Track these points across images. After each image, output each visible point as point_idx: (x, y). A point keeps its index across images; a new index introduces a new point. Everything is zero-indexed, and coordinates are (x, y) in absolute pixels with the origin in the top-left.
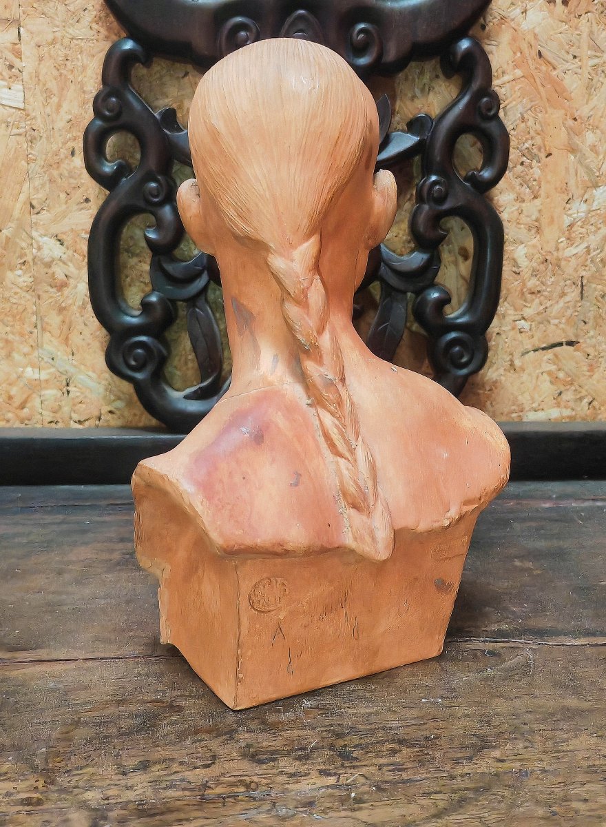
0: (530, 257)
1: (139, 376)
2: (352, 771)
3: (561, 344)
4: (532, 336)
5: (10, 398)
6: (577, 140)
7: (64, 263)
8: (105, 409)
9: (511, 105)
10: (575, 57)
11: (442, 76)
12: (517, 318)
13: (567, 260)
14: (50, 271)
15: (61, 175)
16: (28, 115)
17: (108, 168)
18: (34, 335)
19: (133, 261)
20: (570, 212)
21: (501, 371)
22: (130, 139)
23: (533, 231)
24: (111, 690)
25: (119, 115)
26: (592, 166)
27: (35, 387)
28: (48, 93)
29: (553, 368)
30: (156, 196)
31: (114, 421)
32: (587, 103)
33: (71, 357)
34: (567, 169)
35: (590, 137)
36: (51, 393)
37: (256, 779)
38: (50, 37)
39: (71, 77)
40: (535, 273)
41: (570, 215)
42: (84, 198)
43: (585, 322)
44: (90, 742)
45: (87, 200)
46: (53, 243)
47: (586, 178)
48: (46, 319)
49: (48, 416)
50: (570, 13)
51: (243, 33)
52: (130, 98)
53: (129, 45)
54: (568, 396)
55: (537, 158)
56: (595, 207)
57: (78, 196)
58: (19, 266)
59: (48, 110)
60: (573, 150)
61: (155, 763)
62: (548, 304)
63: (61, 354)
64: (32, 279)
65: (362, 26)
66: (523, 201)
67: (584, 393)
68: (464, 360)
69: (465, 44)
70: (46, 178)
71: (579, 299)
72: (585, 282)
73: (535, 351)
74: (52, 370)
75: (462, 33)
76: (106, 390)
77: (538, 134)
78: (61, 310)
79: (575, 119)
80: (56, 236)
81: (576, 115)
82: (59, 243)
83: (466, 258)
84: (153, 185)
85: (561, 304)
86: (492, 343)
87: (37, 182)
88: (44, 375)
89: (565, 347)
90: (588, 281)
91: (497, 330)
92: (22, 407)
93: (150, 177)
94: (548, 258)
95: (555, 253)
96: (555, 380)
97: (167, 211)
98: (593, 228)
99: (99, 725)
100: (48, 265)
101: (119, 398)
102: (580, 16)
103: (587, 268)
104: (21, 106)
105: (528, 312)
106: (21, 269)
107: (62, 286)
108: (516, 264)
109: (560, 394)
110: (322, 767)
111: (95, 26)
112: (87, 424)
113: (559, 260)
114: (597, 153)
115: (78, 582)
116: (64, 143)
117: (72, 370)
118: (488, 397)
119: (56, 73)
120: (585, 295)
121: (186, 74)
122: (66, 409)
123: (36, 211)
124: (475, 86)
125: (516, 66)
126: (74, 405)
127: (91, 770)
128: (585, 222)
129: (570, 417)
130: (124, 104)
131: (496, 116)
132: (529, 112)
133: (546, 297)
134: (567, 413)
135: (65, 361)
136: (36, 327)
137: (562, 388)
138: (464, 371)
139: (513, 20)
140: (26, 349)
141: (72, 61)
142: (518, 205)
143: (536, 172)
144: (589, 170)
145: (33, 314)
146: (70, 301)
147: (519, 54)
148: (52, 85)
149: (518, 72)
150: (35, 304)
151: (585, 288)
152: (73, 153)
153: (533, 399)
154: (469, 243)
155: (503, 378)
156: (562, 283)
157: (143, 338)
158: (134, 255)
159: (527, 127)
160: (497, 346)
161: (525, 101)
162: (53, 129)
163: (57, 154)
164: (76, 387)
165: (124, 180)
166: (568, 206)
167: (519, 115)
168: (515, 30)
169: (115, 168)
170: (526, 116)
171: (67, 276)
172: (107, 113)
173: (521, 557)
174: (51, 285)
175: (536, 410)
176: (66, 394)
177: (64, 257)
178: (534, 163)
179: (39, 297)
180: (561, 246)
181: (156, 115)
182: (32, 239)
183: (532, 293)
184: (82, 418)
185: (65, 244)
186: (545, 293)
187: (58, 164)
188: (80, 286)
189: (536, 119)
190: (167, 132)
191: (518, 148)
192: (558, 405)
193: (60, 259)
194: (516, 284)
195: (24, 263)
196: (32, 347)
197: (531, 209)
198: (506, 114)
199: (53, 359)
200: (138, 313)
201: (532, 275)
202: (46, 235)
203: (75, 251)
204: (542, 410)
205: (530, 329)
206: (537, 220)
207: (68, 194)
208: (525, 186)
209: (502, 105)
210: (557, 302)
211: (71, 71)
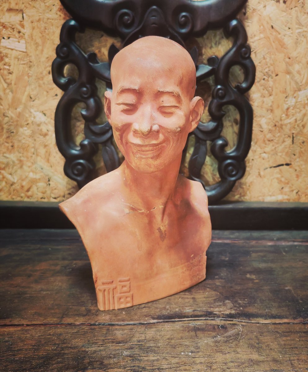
0: (268, 124)
1: (79, 178)
3: (282, 165)
4: (269, 161)
5: (22, 187)
6: (291, 68)
7: (46, 124)
8: (67, 192)
9: (258, 51)
10: (289, 28)
11: (224, 38)
12: (261, 152)
13: (286, 125)
14: (40, 128)
15: (44, 83)
16: (28, 55)
17: (63, 81)
18: (33, 158)
19: (78, 124)
20: (287, 103)
21: (254, 177)
22: (76, 68)
23: (269, 111)
25: (68, 56)
26: (298, 81)
27: (34, 182)
28: (37, 45)
29: (279, 176)
30: (85, 94)
32: (295, 50)
33: (50, 168)
34: (286, 82)
35: (297, 67)
36: (41, 184)
38: (38, 18)
39: (48, 37)
40: (270, 131)
41: (287, 104)
42: (55, 94)
45: (56, 95)
46: (41, 115)
47: (295, 87)
48: (38, 150)
49: (40, 195)
50: (287, 7)
51: (126, 17)
52: (73, 48)
53: (73, 23)
54: (286, 189)
55: (271, 77)
56: (299, 100)
57: (52, 93)
58: (25, 126)
59: (38, 53)
60: (288, 73)
62: (277, 146)
63: (46, 166)
64: (31, 132)
65: (184, 14)
66: (264, 97)
67: (294, 188)
68: (234, 173)
69: (234, 23)
70: (37, 84)
71: (291, 144)
72: (294, 135)
73: (271, 168)
74: (42, 174)
75: (233, 17)
76: (67, 183)
77: (272, 65)
78: (45, 146)
79: (289, 58)
80: (43, 112)
81: (290, 56)
82: (44, 115)
83: (237, 123)
84: (85, 89)
85: (283, 146)
86: (247, 165)
87: (33, 87)
88: (38, 176)
89: (285, 166)
90: (296, 136)
91: (251, 158)
92: (28, 190)
93: (83, 85)
94: (277, 124)
95: (280, 122)
96: (280, 182)
97: (92, 101)
98: (298, 110)
100: (39, 125)
101: (73, 188)
102: (292, 9)
103: (295, 129)
104: (25, 50)
105: (267, 149)
106: (26, 127)
107: (45, 135)
108: (261, 126)
109: (283, 188)
111: (59, 13)
112: (58, 199)
113: (282, 125)
114: (300, 74)
116: (45, 68)
117: (51, 174)
118: (248, 189)
119: (41, 35)
120: (295, 141)
121: (102, 36)
122: (48, 192)
123: (33, 100)
124: (239, 43)
125: (260, 33)
126: (52, 190)
128: (295, 107)
129: (287, 199)
130: (70, 51)
131: (249, 58)
132: (267, 55)
133: (275, 143)
134: (286, 197)
135: (48, 171)
136: (34, 154)
137: (283, 186)
138: (233, 179)
139: (259, 10)
140: (29, 164)
141: (48, 30)
142: (261, 99)
143: (271, 83)
144: (297, 83)
145: (32, 148)
146: (50, 142)
147: (262, 27)
148: (39, 41)
149: (262, 36)
150: (33, 143)
151: (295, 139)
152: (49, 73)
153: (269, 191)
154: (238, 117)
155: (255, 181)
157: (82, 161)
158: (79, 121)
159: (266, 62)
160: (252, 165)
161: (265, 49)
162: (40, 61)
163: (41, 73)
164: (53, 182)
165: (71, 86)
166: (286, 100)
167: (262, 56)
168: (260, 15)
169: (67, 81)
170: (265, 56)
171: (48, 130)
172: (62, 55)
173: (250, 273)
174: (40, 135)
175: (271, 196)
176: (48, 185)
177: (46, 122)
178: (270, 79)
179: (35, 140)
180: (283, 118)
181: (86, 56)
182: (31, 113)
183: (269, 141)
184: (56, 196)
185: (47, 116)
186: (275, 141)
187: (42, 78)
188: (54, 135)
189: (270, 58)
190: (91, 64)
191: (262, 72)
192: (282, 193)
193: (45, 123)
194: (261, 136)
195: (28, 124)
196: (32, 163)
197: (268, 101)
198: (256, 56)
199: (42, 169)
200: (79, 148)
201: (269, 132)
202: (38, 111)
203: (51, 119)
204: (274, 196)
205: (268, 158)
206: (271, 106)
207: (47, 92)
208: (265, 90)
209: (254, 52)
210: (281, 145)
211: (48, 34)
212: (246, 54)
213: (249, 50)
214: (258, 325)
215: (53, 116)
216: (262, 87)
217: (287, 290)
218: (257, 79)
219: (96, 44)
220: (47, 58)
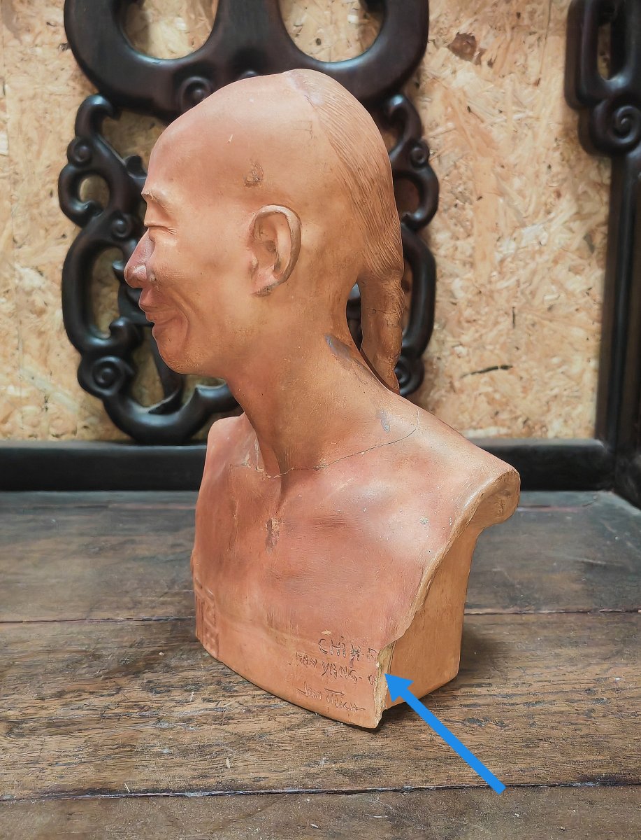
0: (463, 289)
1: (107, 392)
2: (230, 699)
3: (496, 368)
4: (469, 361)
6: (504, 184)
7: (43, 292)
8: (80, 424)
9: (444, 154)
10: (501, 112)
12: (455, 344)
13: (499, 291)
14: (31, 299)
15: (40, 214)
16: (11, 161)
17: (79, 207)
18: (16, 357)
19: (105, 290)
20: (500, 249)
21: (443, 392)
22: (102, 183)
23: (468, 266)
24: (45, 643)
25: (88, 161)
26: (520, 208)
27: (16, 404)
28: (29, 141)
29: (490, 389)
30: (122, 232)
31: (88, 435)
32: (513, 152)
33: (49, 376)
34: (497, 211)
35: (517, 183)
36: (31, 409)
37: (149, 703)
38: (31, 93)
39: (49, 127)
40: (470, 304)
41: (501, 252)
42: (62, 234)
43: (518, 349)
44: (19, 678)
45: (64, 236)
46: (33, 274)
47: (515, 219)
48: (27, 343)
49: (28, 430)
50: (495, 73)
51: (199, 91)
52: (99, 146)
53: (99, 101)
54: (504, 416)
55: (468, 201)
56: (523, 244)
57: (56, 232)
58: (2, 295)
59: (30, 156)
60: (502, 193)
61: (69, 693)
62: (484, 331)
63: (40, 373)
64: (14, 307)
66: (458, 239)
67: (519, 413)
69: (398, 101)
70: (27, 216)
71: (511, 327)
72: (516, 311)
73: (473, 373)
74: (32, 388)
75: (395, 89)
76: (82, 407)
77: (470, 179)
78: (41, 334)
79: (503, 167)
80: (36, 268)
81: (504, 162)
82: (38, 274)
83: (407, 290)
84: (120, 223)
85: (495, 332)
86: (427, 367)
87: (19, 220)
88: (24, 393)
89: (500, 371)
90: (520, 311)
91: (437, 355)
92: (5, 420)
93: (116, 215)
94: (483, 290)
95: (488, 286)
96: (491, 401)
98: (522, 263)
99: (29, 667)
100: (29, 293)
101: (93, 415)
102: (503, 76)
103: (517, 300)
104: (5, 152)
105: (465, 338)
106: (4, 296)
107: (41, 313)
108: (452, 295)
109: (497, 413)
110: (206, 696)
111: (72, 84)
112: (63, 438)
113: (492, 292)
114: (524, 197)
115: (35, 566)
116: (44, 186)
117: (49, 389)
119: (36, 124)
120: (517, 323)
121: (153, 125)
122: (44, 424)
123: (18, 245)
124: (407, 137)
125: (447, 120)
126: (52, 420)
127: (15, 696)
128: (515, 257)
129: (507, 435)
130: (93, 151)
131: (427, 164)
132: (461, 160)
133: (481, 326)
134: (503, 431)
135: (45, 382)
136: (17, 349)
137: (499, 408)
139: (444, 79)
140: (8, 369)
141: (51, 114)
142: (452, 242)
143: (469, 213)
144: (517, 212)
145: (15, 337)
146: (49, 326)
147: (450, 109)
148: (34, 135)
149: (450, 125)
150: (17, 328)
151: (517, 318)
152: (51, 194)
153: (472, 420)
154: (409, 276)
155: (444, 399)
156: (495, 313)
157: (112, 359)
158: (106, 285)
159: (459, 173)
160: (438, 370)
161: (457, 150)
162: (34, 173)
163: (37, 195)
164: (53, 404)
165: (94, 218)
166: (499, 244)
167: (452, 163)
168: (446, 88)
169: (86, 207)
170: (457, 163)
171: (46, 304)
172: (78, 160)
174: (32, 312)
175: (475, 428)
176: (45, 410)
177: (43, 287)
178: (467, 205)
179: (21, 322)
180: (493, 279)
181: (123, 161)
182: (14, 270)
183: (468, 322)
184: (59, 432)
185: (45, 274)
186: (480, 322)
187: (38, 204)
188: (59, 313)
189: (467, 166)
190: (132, 176)
191: (451, 192)
192: (496, 424)
193: (40, 288)
194: (453, 314)
195: (8, 291)
196: (14, 367)
197: (465, 245)
198: (440, 161)
199: (33, 378)
200: (106, 336)
201: (468, 306)
202: (27, 267)
203: (53, 281)
204: (481, 428)
205: (468, 355)
206: (471, 256)
207: (47, 230)
208: (459, 226)
209: (436, 155)
210: (491, 330)
211: (51, 123)
212: (420, 158)
213: (425, 149)
215: (59, 276)
216: (454, 221)
218: (441, 206)
219: (141, 140)
220: (48, 167)
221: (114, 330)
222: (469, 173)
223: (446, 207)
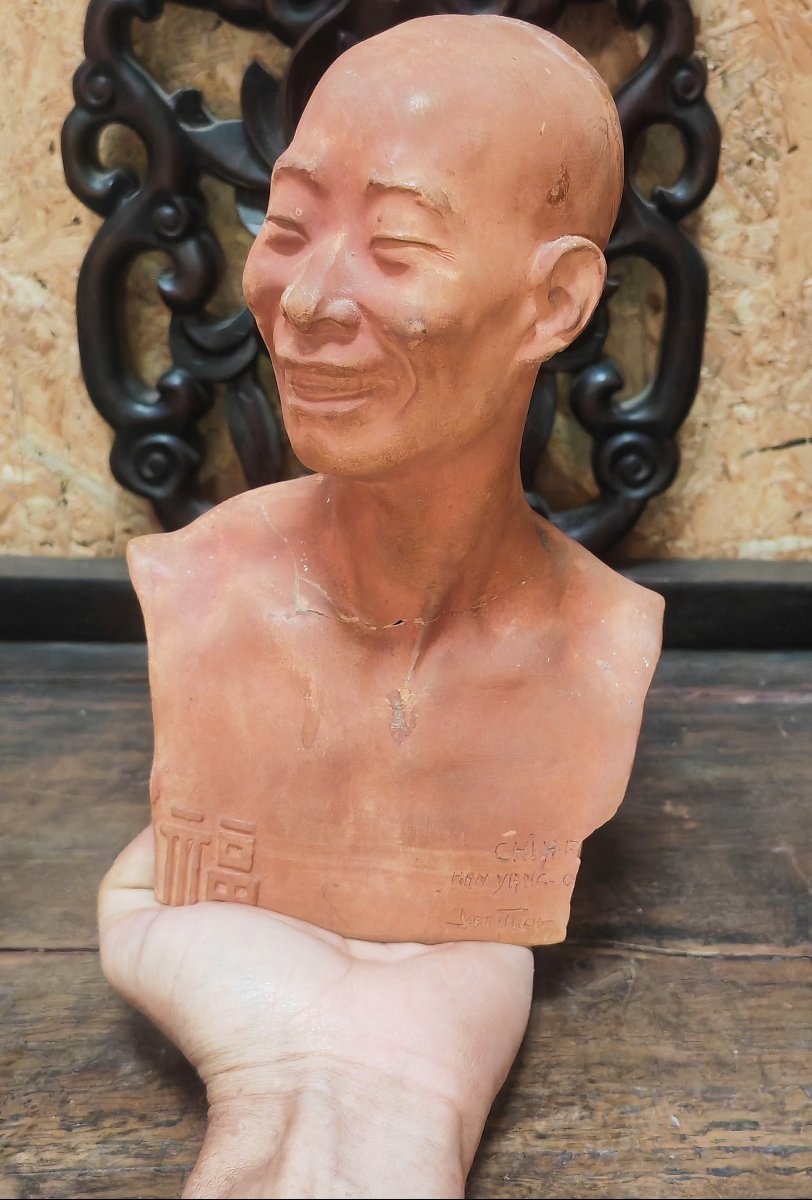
0: (758, 309)
1: (159, 492)
4: (758, 430)
7: (48, 314)
8: (119, 526)
12: (733, 401)
14: (30, 326)
15: (36, 183)
17: (100, 182)
18: (12, 419)
19: (149, 312)
21: (709, 479)
23: (764, 269)
25: (110, 103)
27: (17, 493)
28: (9, 56)
29: (788, 476)
30: (172, 228)
33: (66, 451)
36: (40, 502)
39: (42, 30)
40: (765, 333)
42: (73, 218)
45: (77, 221)
46: (31, 285)
48: (27, 397)
49: (38, 534)
52: (127, 76)
54: (810, 519)
55: (773, 154)
57: (64, 214)
59: (11, 82)
62: (787, 379)
63: (51, 445)
66: (749, 221)
68: (642, 475)
70: (14, 187)
73: (764, 450)
74: (40, 470)
76: (120, 499)
77: (778, 115)
78: (48, 383)
80: (35, 274)
82: (39, 286)
83: (656, 309)
84: (168, 211)
86: (686, 443)
88: (28, 477)
89: (809, 446)
91: (702, 420)
93: (162, 198)
94: (787, 310)
95: (798, 304)
96: (791, 494)
97: (191, 249)
100: (25, 318)
101: (139, 511)
105: (752, 392)
107: (46, 349)
108: (733, 317)
109: (798, 515)
112: (94, 547)
113: (804, 313)
116: (38, 134)
117: (68, 471)
118: (689, 519)
119: (18, 24)
122: (63, 525)
123: (3, 236)
124: (668, 52)
125: (743, 5)
126: (76, 519)
130: (118, 89)
132: (764, 80)
133: (780, 370)
134: (807, 543)
135: (61, 461)
136: (13, 407)
137: (802, 507)
138: (638, 493)
140: (2, 439)
141: (42, 6)
142: (740, 227)
143: (771, 175)
145: (8, 388)
146: (60, 372)
148: (15, 43)
149: (748, 15)
150: (10, 374)
152: (52, 149)
153: (756, 524)
154: (660, 288)
155: (711, 491)
157: (163, 439)
158: (149, 302)
159: (759, 104)
160: (703, 443)
161: (757, 62)
162: (20, 111)
163: (27, 149)
164: (76, 493)
165: (125, 201)
167: (747, 86)
169: (111, 184)
170: (757, 87)
171: (53, 334)
172: (93, 101)
173: (676, 797)
174: (31, 347)
175: (760, 538)
176: (62, 504)
177: (48, 306)
178: (770, 162)
179: (15, 365)
180: (808, 292)
181: (168, 98)
183: (761, 364)
184: (87, 538)
185: (49, 286)
186: (780, 365)
187: (31, 166)
188: (74, 349)
189: (774, 90)
190: (186, 128)
191: (743, 138)
192: (795, 531)
193: (43, 309)
194: (733, 350)
196: (9, 436)
197: (762, 234)
198: (725, 83)
199: (40, 454)
200: (153, 398)
201: (760, 337)
202: (19, 273)
203: (64, 296)
204: (770, 537)
205: (756, 419)
206: (771, 251)
207: (48, 211)
208: (753, 198)
209: (719, 70)
210: (799, 378)
211: (43, 21)
212: (688, 89)
213: (700, 73)
214: (681, 960)
215: (72, 288)
216: (743, 190)
217: (777, 857)
218: (725, 163)
219: (199, 50)
220: (44, 99)
221: (165, 391)
222: (777, 104)
223: (731, 165)
